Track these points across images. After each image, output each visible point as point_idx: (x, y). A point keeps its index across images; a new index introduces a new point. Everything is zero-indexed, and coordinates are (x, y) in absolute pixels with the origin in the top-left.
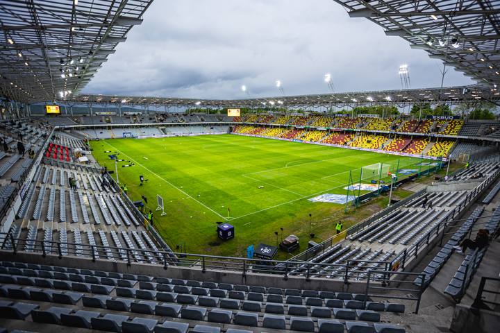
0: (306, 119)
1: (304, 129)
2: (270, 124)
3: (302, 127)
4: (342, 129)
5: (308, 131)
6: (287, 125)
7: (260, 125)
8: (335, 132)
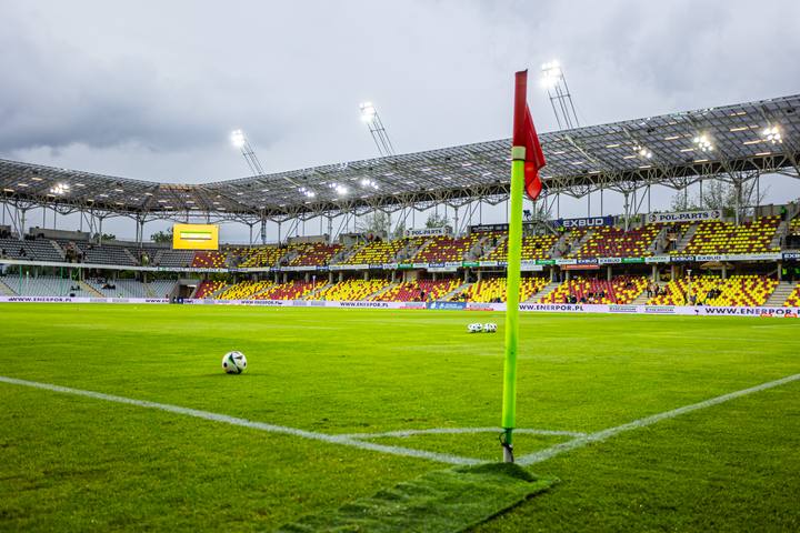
0: (460, 243)
1: (460, 274)
2: (332, 268)
3: (452, 267)
4: (602, 261)
5: (473, 279)
6: (395, 266)
7: (293, 276)
8: (574, 273)
